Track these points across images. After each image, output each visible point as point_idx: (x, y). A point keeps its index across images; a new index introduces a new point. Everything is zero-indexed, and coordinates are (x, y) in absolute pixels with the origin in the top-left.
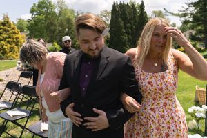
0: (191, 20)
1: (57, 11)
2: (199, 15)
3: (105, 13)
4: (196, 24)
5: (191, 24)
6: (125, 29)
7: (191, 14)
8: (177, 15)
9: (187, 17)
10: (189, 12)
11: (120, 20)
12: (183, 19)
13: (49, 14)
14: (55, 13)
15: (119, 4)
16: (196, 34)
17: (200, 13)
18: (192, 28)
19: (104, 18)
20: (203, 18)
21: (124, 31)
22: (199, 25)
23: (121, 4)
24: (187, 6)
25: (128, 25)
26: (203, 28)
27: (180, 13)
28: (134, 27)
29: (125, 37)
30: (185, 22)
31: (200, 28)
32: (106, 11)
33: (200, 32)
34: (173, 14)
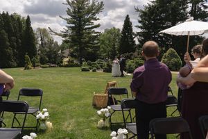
6: (9, 42)
7: (70, 36)
8: (60, 35)
9: (67, 38)
10: (68, 34)
11: (4, 31)
12: (64, 39)
20: (78, 40)
23: (4, 14)
24: (67, 29)
25: (13, 38)
27: (62, 34)
28: (20, 41)
29: (10, 51)
30: (65, 42)
31: (76, 48)
34: (56, 34)
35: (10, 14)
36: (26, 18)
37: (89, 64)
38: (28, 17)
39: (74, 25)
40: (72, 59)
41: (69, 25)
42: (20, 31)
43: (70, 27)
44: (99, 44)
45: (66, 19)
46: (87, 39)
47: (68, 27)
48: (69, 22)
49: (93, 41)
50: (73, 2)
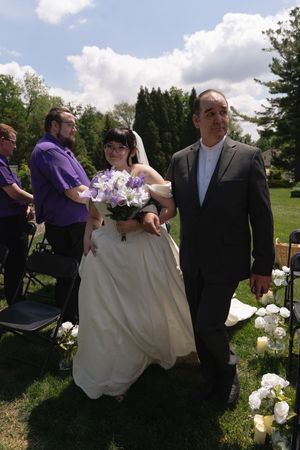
0: (274, 130)
1: (25, 99)
2: (288, 122)
3: (123, 108)
4: (282, 138)
5: (275, 137)
7: (276, 120)
9: (270, 125)
10: (272, 115)
11: (153, 123)
12: (262, 128)
13: (8, 105)
14: (20, 103)
15: (150, 91)
16: (282, 156)
17: (289, 118)
18: (276, 144)
19: (121, 120)
20: (293, 128)
21: (159, 145)
22: (287, 140)
23: (153, 92)
24: (269, 105)
25: (167, 134)
26: (294, 146)
27: (259, 117)
28: (178, 139)
30: (265, 134)
31: (288, 145)
32: (126, 105)
33: (287, 152)
34: (246, 118)
35: (163, 91)
36: (190, 94)
38: (194, 91)
39: (285, 95)
40: (277, 171)
41: (275, 96)
42: (179, 120)
43: (277, 100)
45: (269, 84)
47: (273, 102)
48: (275, 88)
50: (286, 42)
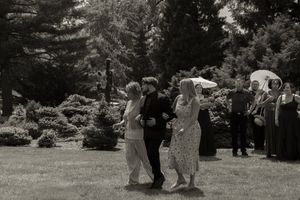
37: (32, 117)
44: (82, 33)
46: (32, 14)
49: (58, 21)
